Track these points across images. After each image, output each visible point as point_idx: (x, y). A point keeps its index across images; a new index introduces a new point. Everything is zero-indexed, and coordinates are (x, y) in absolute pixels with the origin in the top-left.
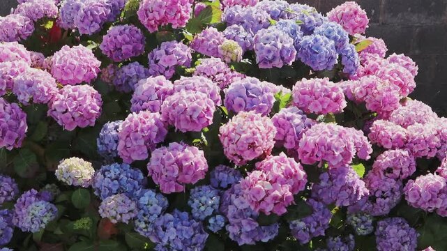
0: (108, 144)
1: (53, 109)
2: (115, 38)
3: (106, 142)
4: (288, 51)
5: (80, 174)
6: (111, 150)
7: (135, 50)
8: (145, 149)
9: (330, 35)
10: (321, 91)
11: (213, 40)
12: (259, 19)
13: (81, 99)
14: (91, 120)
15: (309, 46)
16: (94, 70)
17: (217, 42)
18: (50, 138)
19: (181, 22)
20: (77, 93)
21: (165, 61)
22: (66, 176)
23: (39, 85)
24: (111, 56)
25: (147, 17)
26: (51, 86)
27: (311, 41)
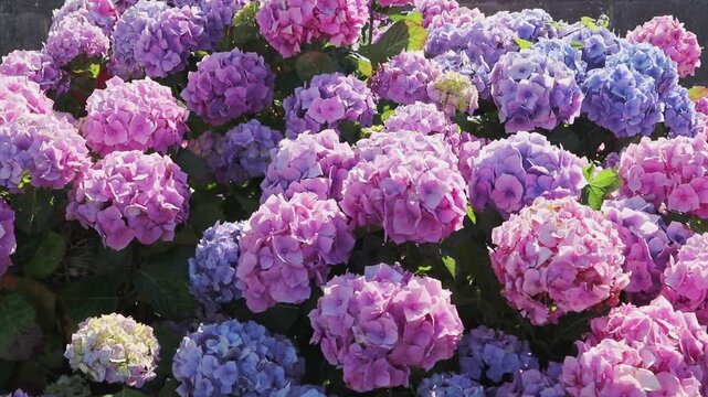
0: (214, 271)
1: (79, 199)
2: (213, 74)
3: (210, 264)
4: (567, 94)
5: (122, 354)
6: (221, 284)
7: (252, 97)
8: (304, 278)
9: (643, 66)
10: (696, 164)
11: (417, 72)
12: (498, 39)
13: (141, 177)
14: (165, 227)
15: (605, 88)
16: (173, 125)
17: (426, 76)
18: (74, 273)
19: (347, 31)
20: (133, 167)
21: (319, 111)
22: (90, 357)
23: (45, 146)
24: (204, 113)
25: (277, 19)
26: (73, 149)
27: (608, 77)
